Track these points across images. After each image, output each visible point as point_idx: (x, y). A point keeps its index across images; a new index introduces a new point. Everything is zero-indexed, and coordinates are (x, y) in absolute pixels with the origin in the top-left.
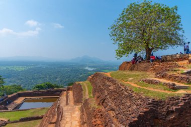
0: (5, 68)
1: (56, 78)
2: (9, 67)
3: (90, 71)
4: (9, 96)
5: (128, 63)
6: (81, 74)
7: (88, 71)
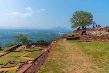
0: (18, 33)
1: (43, 38)
2: (20, 33)
3: (61, 35)
4: (30, 44)
5: (76, 30)
6: (56, 36)
7: (60, 35)
